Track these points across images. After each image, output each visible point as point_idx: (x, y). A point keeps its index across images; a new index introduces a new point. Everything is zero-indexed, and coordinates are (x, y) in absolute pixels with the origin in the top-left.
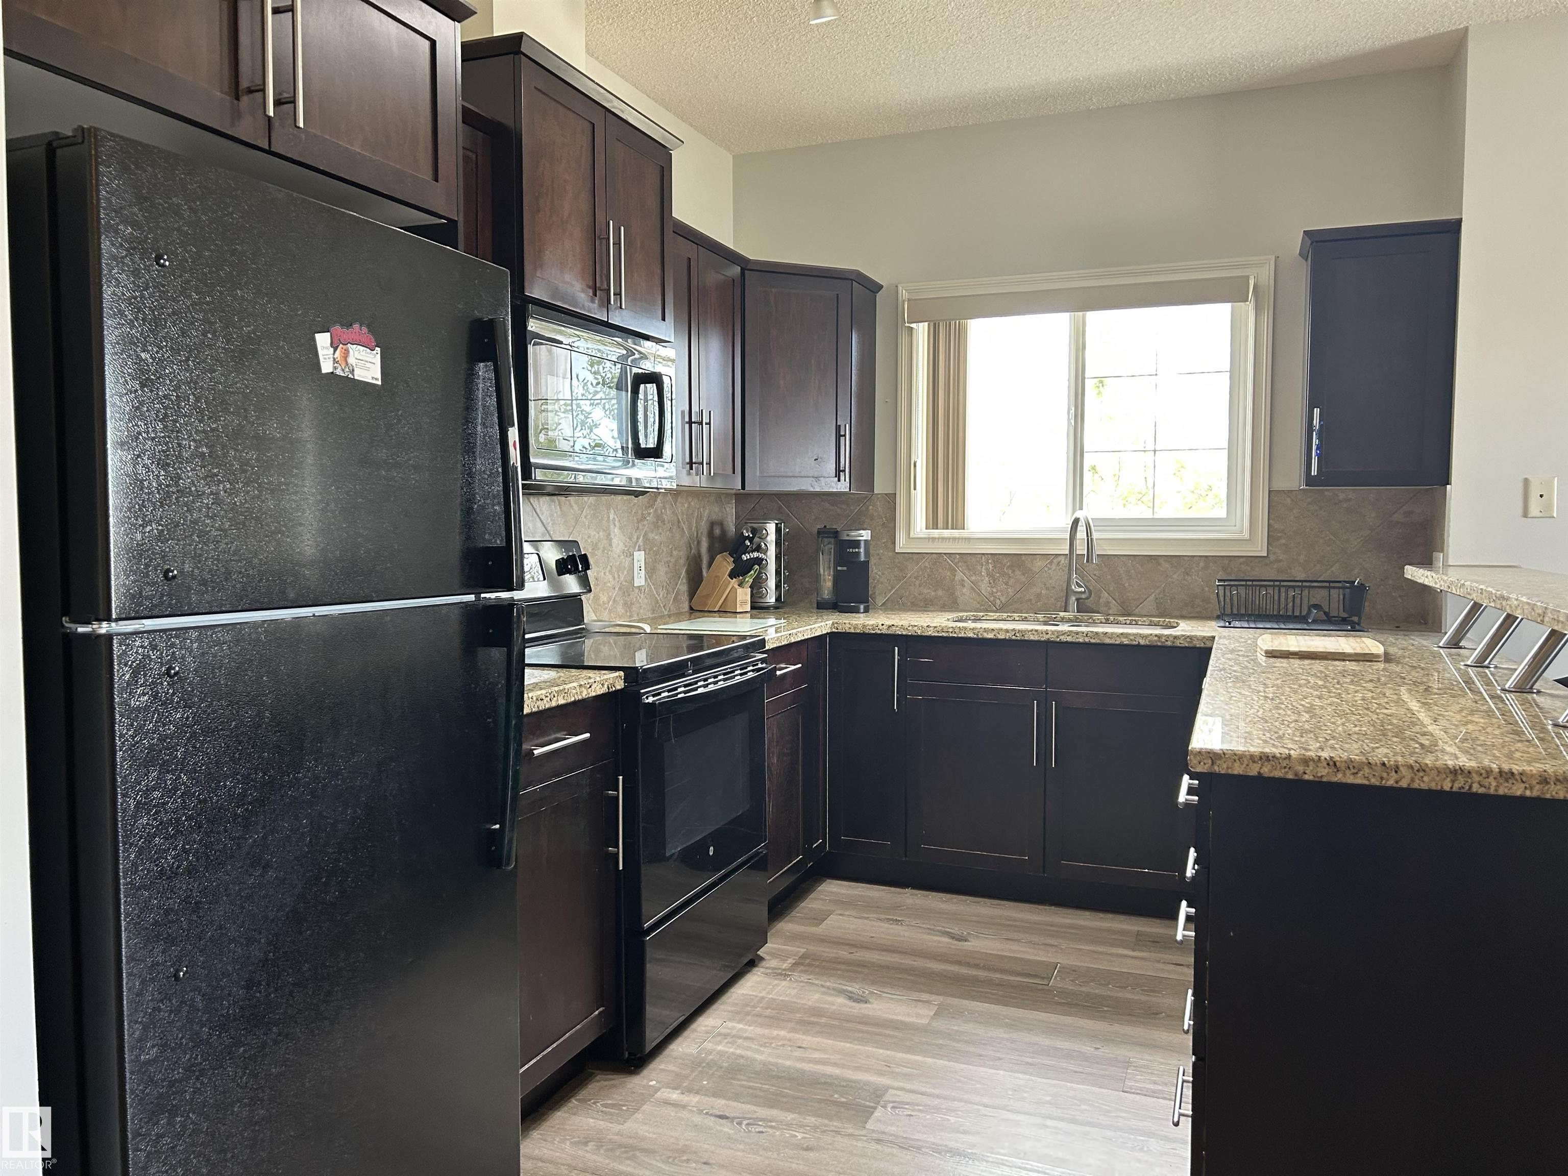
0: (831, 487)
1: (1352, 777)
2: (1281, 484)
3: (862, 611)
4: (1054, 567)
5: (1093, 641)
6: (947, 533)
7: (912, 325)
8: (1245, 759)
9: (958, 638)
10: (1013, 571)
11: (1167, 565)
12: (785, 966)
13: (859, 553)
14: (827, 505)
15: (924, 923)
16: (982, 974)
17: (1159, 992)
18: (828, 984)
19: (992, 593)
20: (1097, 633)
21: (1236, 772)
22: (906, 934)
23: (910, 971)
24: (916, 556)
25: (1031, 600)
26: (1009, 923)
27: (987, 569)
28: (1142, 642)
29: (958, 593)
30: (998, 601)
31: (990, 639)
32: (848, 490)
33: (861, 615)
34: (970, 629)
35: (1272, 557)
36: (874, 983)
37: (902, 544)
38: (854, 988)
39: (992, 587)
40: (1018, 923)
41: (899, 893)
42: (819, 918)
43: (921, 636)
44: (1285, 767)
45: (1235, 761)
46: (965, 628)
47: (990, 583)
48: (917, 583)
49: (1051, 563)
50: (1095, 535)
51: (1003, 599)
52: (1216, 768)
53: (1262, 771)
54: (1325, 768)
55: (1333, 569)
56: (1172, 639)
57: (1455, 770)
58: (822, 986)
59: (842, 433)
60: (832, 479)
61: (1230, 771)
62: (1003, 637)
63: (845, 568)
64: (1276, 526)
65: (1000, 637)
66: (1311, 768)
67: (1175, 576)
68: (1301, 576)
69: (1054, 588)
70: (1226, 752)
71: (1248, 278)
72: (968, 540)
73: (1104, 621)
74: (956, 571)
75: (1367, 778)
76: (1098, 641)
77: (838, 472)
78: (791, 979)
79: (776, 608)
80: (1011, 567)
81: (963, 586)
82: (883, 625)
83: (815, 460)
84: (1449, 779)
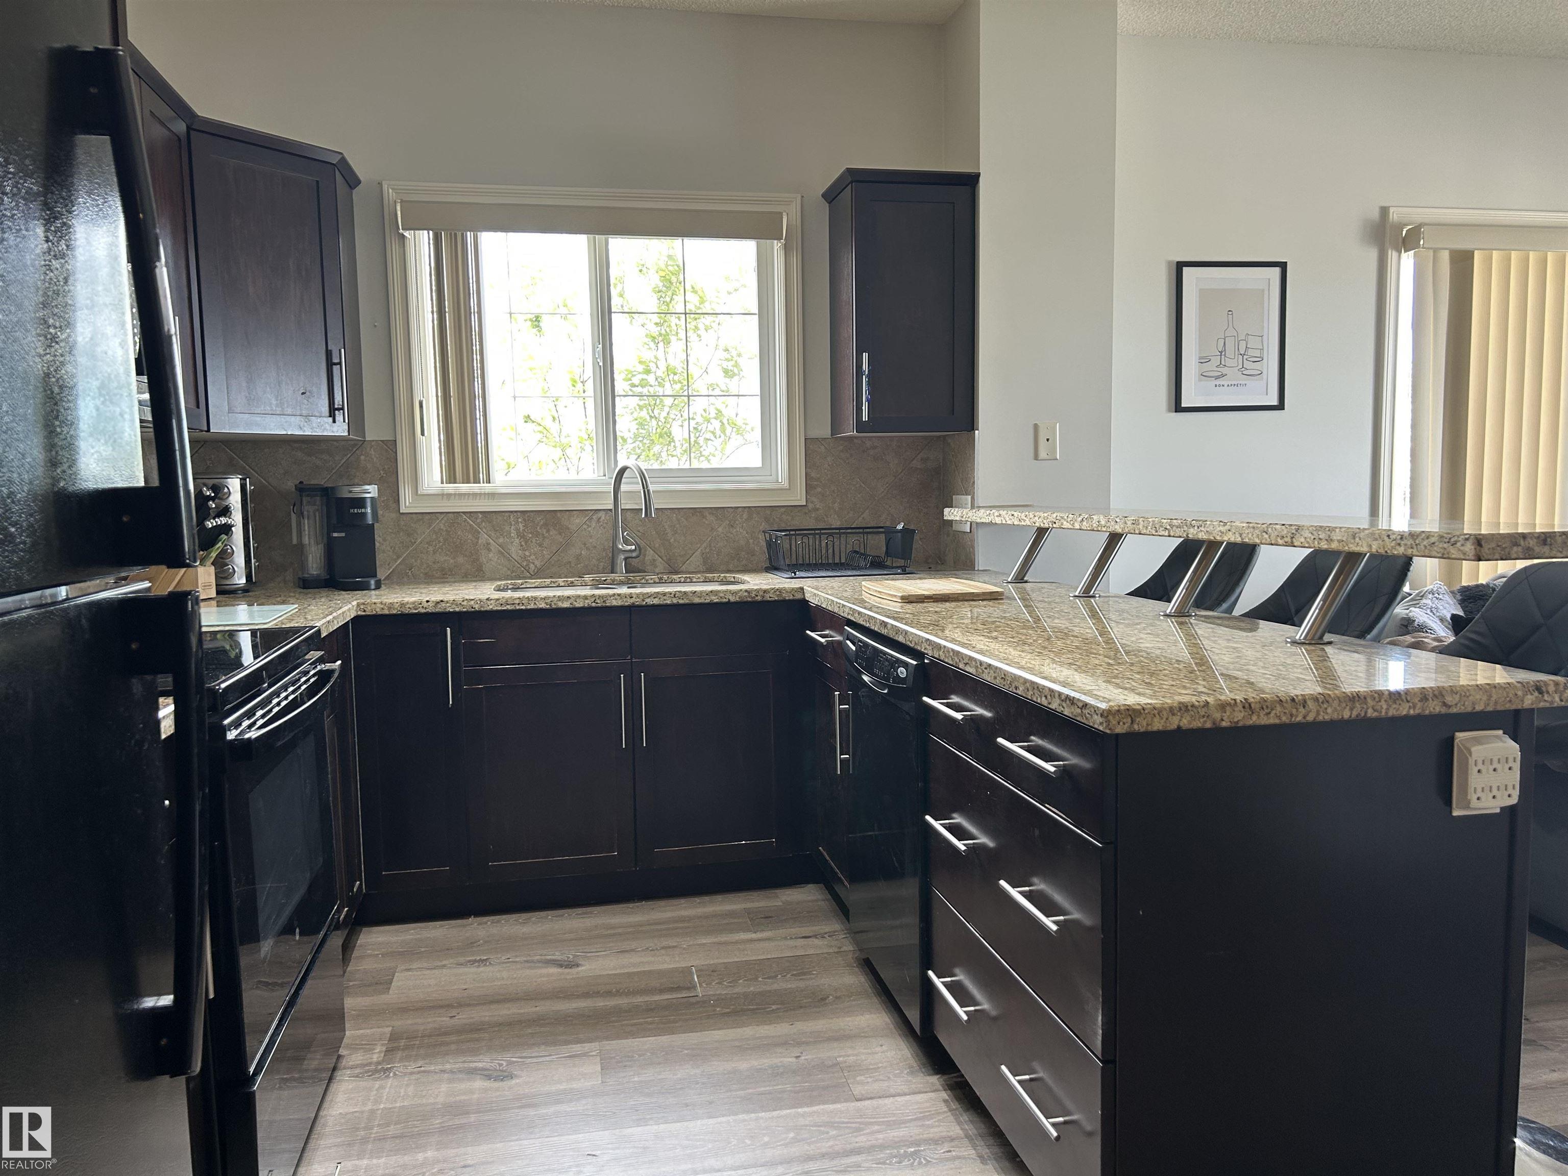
0: (325, 429)
1: (1265, 718)
2: (816, 433)
3: (373, 587)
4: (594, 524)
5: (681, 602)
6: (464, 487)
7: (406, 234)
8: (1164, 713)
9: (527, 610)
10: (548, 531)
11: (712, 518)
12: (375, 1058)
13: (364, 515)
14: (299, 454)
15: (516, 956)
16: (623, 1001)
17: (810, 973)
18: (448, 1066)
19: (525, 558)
20: (685, 593)
21: (1155, 729)
22: (505, 974)
23: (538, 1021)
24: (427, 517)
25: (570, 562)
26: (609, 932)
27: (517, 530)
28: (732, 599)
29: (483, 559)
30: (532, 566)
31: (566, 609)
32: (347, 434)
33: (373, 592)
34: (541, 599)
35: (810, 506)
36: (504, 1048)
37: (407, 503)
38: (484, 1062)
39: (524, 550)
40: (620, 930)
41: (464, 926)
42: (383, 983)
43: (480, 612)
44: (1204, 716)
45: (1155, 716)
46: (535, 598)
47: (522, 546)
48: (431, 549)
49: (591, 519)
50: (652, 488)
51: (538, 563)
52: (1136, 727)
53: (1181, 724)
54: (1241, 711)
55: (864, 515)
56: (761, 593)
57: (1354, 697)
58: (443, 1071)
59: (336, 360)
60: (325, 419)
61: (1150, 728)
62: (581, 605)
63: (343, 535)
64: (813, 475)
65: (577, 605)
66: (1228, 713)
67: (720, 529)
68: (837, 524)
69: (595, 547)
70: (1145, 706)
71: (780, 214)
72: (492, 495)
73: (657, 580)
74: (479, 533)
75: (1279, 717)
76: (687, 602)
77: (332, 411)
78: (395, 1074)
79: (245, 590)
80: (546, 525)
81: (489, 550)
82: (428, 601)
83: (303, 393)
84: (1348, 707)
